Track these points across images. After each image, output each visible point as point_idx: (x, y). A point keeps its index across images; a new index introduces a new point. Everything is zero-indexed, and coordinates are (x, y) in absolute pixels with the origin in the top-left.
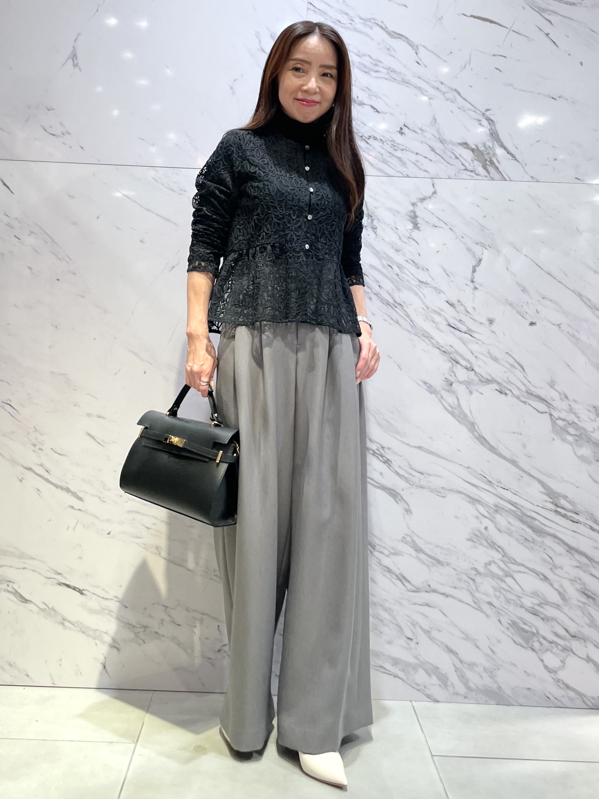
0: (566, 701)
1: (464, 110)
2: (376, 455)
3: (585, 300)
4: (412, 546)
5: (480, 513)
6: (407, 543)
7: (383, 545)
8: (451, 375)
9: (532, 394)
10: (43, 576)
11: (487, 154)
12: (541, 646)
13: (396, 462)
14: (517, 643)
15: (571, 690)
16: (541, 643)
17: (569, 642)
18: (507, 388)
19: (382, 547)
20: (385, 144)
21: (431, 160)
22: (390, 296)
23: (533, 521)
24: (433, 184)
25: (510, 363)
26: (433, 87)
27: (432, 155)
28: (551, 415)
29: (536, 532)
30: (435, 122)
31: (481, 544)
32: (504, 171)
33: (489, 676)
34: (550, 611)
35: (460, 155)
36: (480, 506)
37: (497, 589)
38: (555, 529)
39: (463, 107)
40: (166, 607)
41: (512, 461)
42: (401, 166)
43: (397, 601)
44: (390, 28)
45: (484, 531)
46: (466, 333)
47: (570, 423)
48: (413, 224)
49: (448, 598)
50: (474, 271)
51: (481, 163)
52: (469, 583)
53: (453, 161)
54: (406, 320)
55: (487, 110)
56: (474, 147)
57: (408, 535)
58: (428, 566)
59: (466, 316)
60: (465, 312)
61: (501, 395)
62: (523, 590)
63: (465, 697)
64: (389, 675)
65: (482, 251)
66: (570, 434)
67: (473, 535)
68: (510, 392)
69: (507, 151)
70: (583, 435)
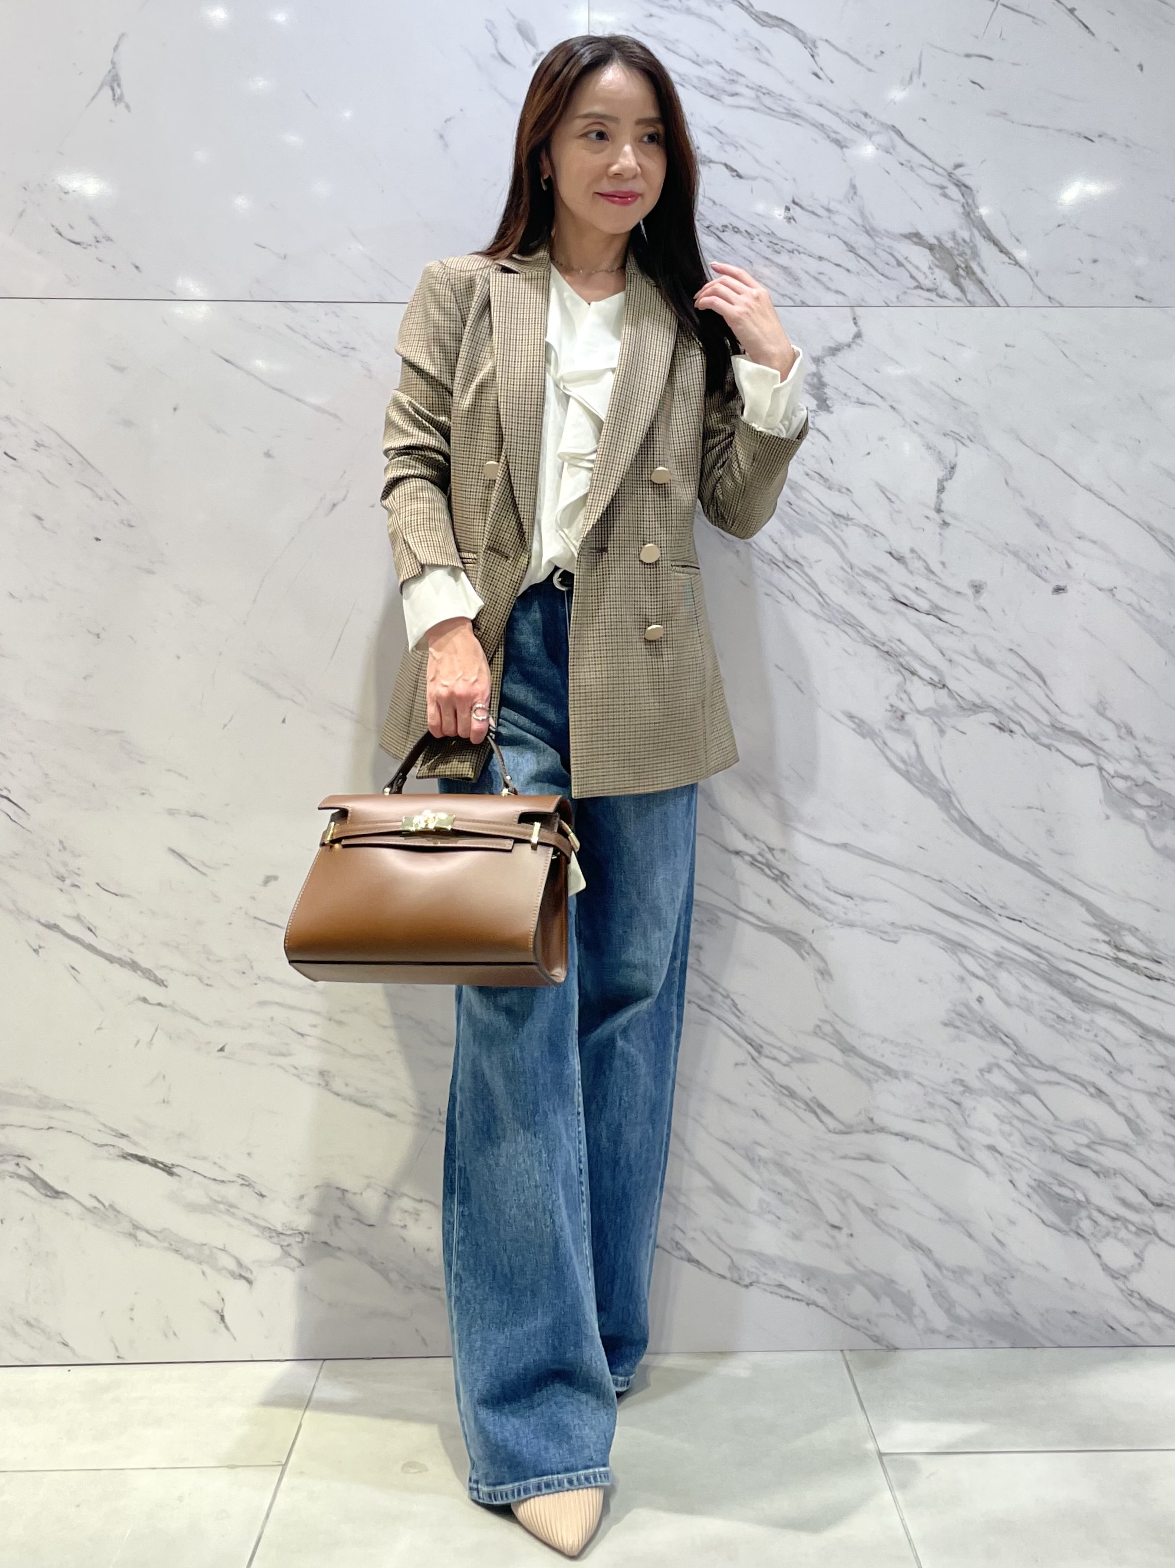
0: (1146, 1334)
1: (911, 167)
2: (759, 865)
3: (1161, 538)
4: (833, 1041)
5: (968, 971)
6: (824, 1037)
7: (779, 1044)
8: (901, 699)
9: (1062, 730)
10: (89, 1141)
11: (960, 255)
12: (1095, 1228)
13: (798, 876)
14: (1048, 1223)
15: (1157, 1311)
16: (1095, 1222)
17: (1150, 1217)
18: (1015, 719)
19: (774, 1047)
20: (756, 240)
21: (848, 270)
22: (776, 547)
23: (1071, 981)
24: (855, 319)
25: (1019, 671)
26: (849, 123)
27: (849, 260)
28: (1101, 769)
29: (1079, 1002)
30: (855, 193)
31: (973, 1033)
32: (994, 287)
33: (994, 1290)
34: (1111, 1158)
35: (906, 258)
36: (970, 958)
37: (1005, 1120)
38: (1115, 995)
39: (909, 162)
40: (344, 1191)
41: (1027, 863)
42: (790, 283)
43: (806, 1153)
44: (759, 7)
45: (975, 1005)
46: (927, 614)
47: (1139, 783)
48: (817, 399)
49: (910, 1141)
50: (941, 490)
51: (947, 272)
52: (948, 1110)
53: (894, 271)
54: (811, 594)
55: (958, 166)
56: (933, 241)
57: (825, 1021)
58: (868, 1082)
59: (928, 579)
60: (925, 572)
61: (1003, 734)
62: (1056, 1118)
63: (949, 1337)
64: (795, 1302)
65: (956, 449)
66: (1141, 806)
67: (954, 1015)
68: (1018, 727)
69: (999, 248)
70: (1165, 807)
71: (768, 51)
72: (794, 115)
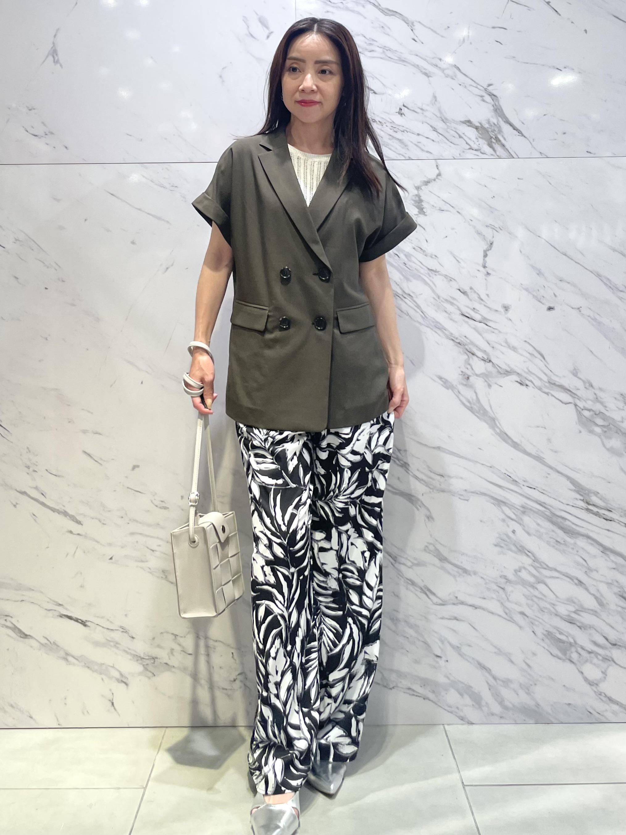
0: (610, 716)
1: (465, 86)
3: (605, 281)
4: (434, 554)
5: (507, 516)
6: (430, 552)
7: (405, 556)
8: (467, 368)
9: (554, 384)
10: (43, 608)
11: (491, 131)
12: (580, 657)
13: (415, 465)
14: (554, 655)
15: (614, 704)
16: (579, 654)
17: (609, 651)
18: (529, 379)
19: (403, 557)
20: (384, 125)
21: (433, 141)
22: (398, 287)
23: (563, 521)
24: (437, 166)
25: (530, 352)
26: (432, 64)
27: (433, 135)
28: (576, 405)
29: (568, 533)
30: (436, 100)
31: (510, 550)
32: (511, 148)
33: (526, 692)
34: (587, 619)
35: (464, 134)
36: (508, 509)
37: (529, 598)
38: (587, 529)
39: (464, 83)
40: (176, 636)
41: (537, 457)
42: (403, 148)
43: (422, 615)
44: (384, 5)
45: (511, 535)
46: (480, 322)
47: (597, 413)
48: (418, 208)
49: (478, 609)
50: (485, 256)
51: (486, 141)
52: (498, 593)
53: (457, 140)
54: (417, 311)
55: (490, 85)
56: (479, 125)
57: (431, 544)
58: (454, 576)
59: (481, 304)
60: (478, 299)
61: (522, 387)
62: (557, 597)
63: (501, 717)
64: (418, 698)
65: (493, 234)
66: (597, 425)
67: (500, 540)
68: (532, 384)
69: (513, 127)
70: (611, 426)
71: (389, 28)
72: (402, 61)
